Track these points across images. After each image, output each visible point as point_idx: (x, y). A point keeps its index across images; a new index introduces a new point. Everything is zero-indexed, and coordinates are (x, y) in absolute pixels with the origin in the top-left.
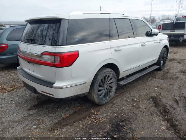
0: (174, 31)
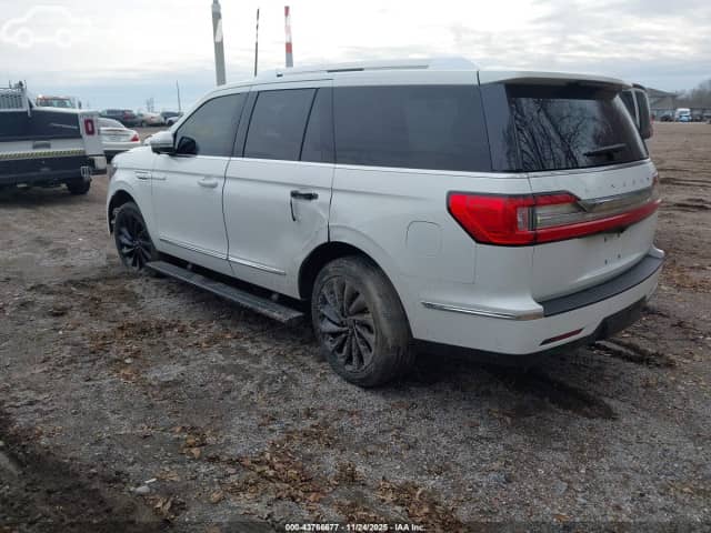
0: (48, 146)
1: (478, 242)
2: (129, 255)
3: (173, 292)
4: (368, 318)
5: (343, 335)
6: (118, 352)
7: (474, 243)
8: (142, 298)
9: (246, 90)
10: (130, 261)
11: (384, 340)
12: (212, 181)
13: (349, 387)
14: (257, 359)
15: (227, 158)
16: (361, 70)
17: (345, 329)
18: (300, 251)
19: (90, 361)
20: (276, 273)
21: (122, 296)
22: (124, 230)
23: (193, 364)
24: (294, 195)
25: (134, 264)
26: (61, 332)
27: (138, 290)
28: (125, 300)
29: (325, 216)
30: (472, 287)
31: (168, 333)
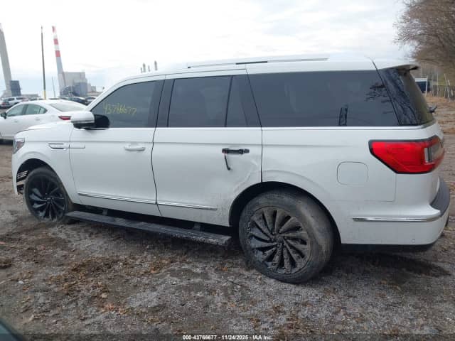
1: (397, 172)
2: (41, 209)
3: (92, 234)
4: (303, 234)
5: (274, 249)
6: (89, 290)
7: (395, 174)
8: (70, 241)
9: (162, 78)
10: (41, 214)
11: (319, 248)
12: (140, 146)
13: (286, 285)
14: (205, 276)
15: (154, 129)
16: (266, 62)
17: (275, 243)
18: (232, 191)
19: (71, 302)
20: (207, 209)
21: (52, 243)
22: (36, 190)
23: (159, 288)
24: (226, 151)
25: (46, 215)
26: (21, 282)
27: (62, 236)
28: (56, 245)
29: (258, 164)
30: (393, 203)
31: (116, 267)
